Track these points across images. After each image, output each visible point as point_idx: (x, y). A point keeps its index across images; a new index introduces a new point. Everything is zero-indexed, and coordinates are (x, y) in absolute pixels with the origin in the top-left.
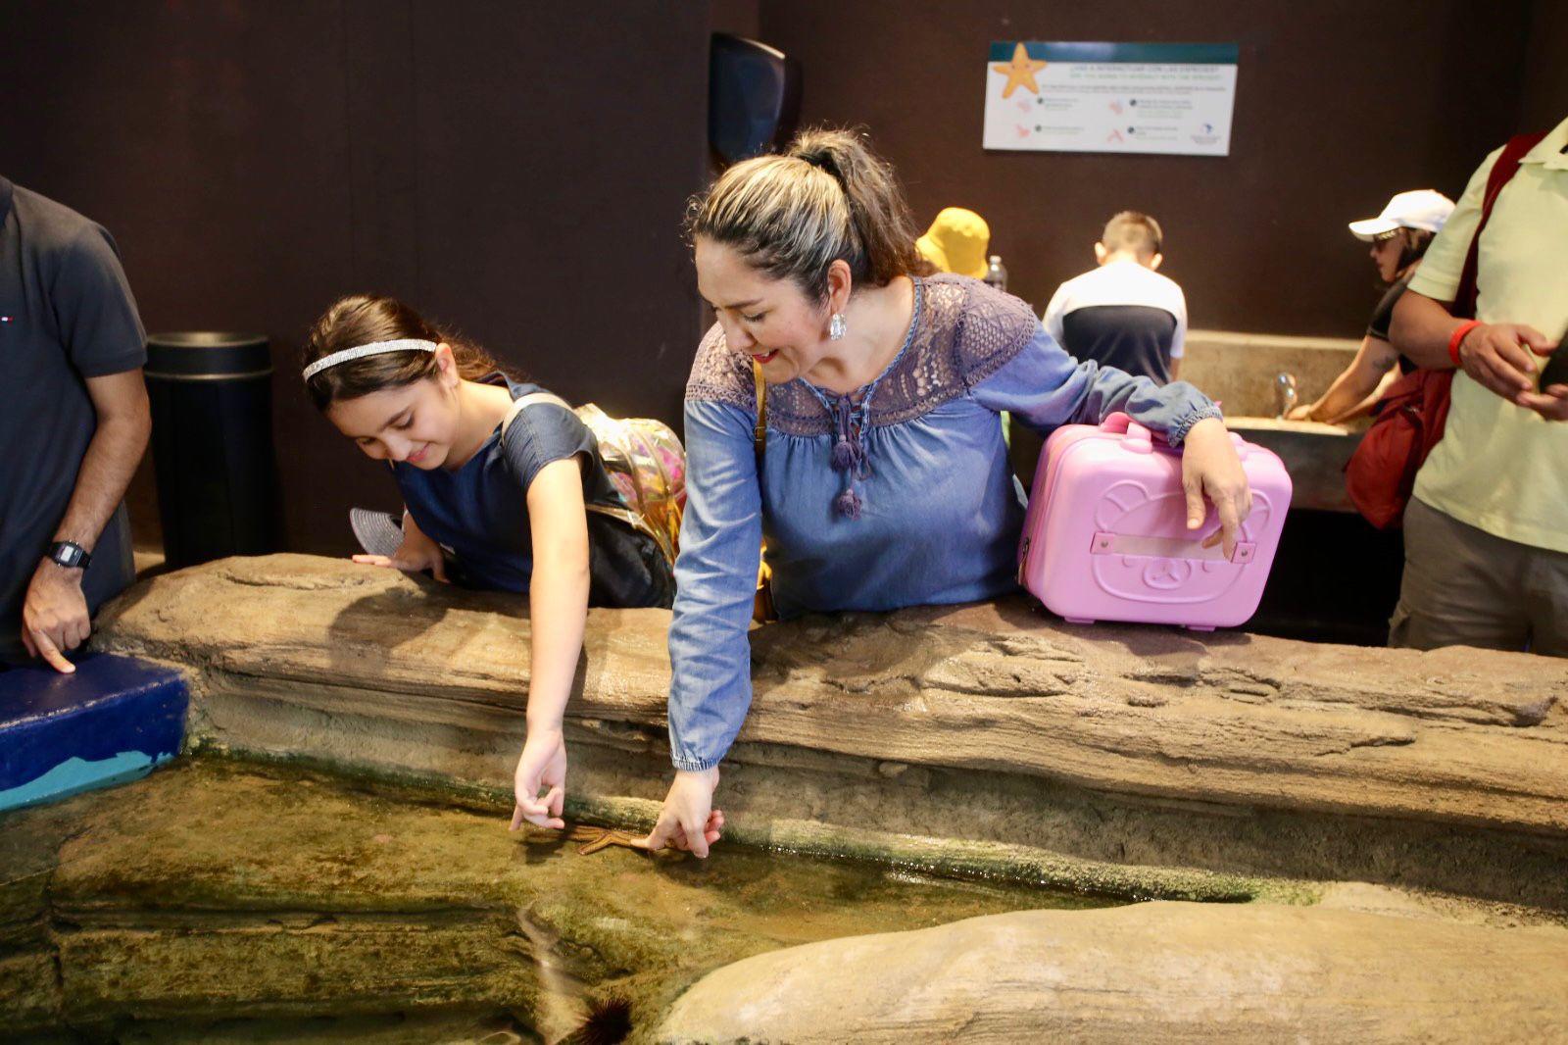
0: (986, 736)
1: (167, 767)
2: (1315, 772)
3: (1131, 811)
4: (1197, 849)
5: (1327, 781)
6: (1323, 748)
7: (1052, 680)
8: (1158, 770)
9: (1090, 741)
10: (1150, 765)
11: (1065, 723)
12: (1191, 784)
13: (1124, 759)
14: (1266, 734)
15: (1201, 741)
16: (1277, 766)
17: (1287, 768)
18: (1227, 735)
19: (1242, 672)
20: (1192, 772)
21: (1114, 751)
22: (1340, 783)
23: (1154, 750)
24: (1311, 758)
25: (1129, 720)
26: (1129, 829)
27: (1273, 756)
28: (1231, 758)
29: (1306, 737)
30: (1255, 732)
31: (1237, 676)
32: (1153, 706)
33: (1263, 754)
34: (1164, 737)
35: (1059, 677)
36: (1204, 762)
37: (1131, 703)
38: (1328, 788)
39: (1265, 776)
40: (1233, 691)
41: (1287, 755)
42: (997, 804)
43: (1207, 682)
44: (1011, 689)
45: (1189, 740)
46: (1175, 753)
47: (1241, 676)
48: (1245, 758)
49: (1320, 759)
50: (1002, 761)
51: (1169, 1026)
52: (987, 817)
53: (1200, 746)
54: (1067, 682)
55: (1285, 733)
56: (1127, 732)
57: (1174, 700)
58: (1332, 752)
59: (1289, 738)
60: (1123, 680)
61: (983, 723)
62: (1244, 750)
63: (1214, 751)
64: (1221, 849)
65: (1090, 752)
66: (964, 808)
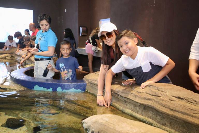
0: (150, 101)
1: (83, 92)
2: (193, 116)
3: (168, 118)
4: (176, 127)
5: (194, 118)
6: (194, 112)
7: (160, 94)
8: (169, 111)
9: (161, 104)
10: (168, 110)
11: (158, 101)
12: (173, 114)
13: (165, 108)
14: (186, 108)
15: (176, 107)
16: (186, 114)
17: (188, 115)
18: (180, 107)
19: (192, 99)
20: (173, 112)
21: (164, 106)
22: (196, 119)
23: (169, 107)
24: (192, 114)
25: (168, 102)
26: (167, 121)
27: (186, 112)
28: (179, 111)
29: (193, 110)
30: (185, 108)
31: (191, 99)
32: (173, 101)
33: (184, 111)
34: (171, 105)
35: (161, 94)
36: (175, 111)
37: (170, 100)
38: (194, 120)
39: (184, 115)
40: (189, 102)
41: (188, 112)
42: (151, 113)
43: (186, 100)
44: (155, 95)
45: (174, 107)
46: (171, 108)
47: (192, 100)
48: (181, 111)
49: (193, 114)
50: (150, 105)
51: (115, 130)
52: (151, 115)
53: (175, 108)
54: (162, 95)
55: (189, 108)
56: (167, 104)
57: (177, 101)
58: (196, 113)
59: (190, 110)
60: (171, 97)
61: (150, 99)
62: (182, 110)
63: (177, 109)
64: (179, 128)
65: (161, 106)
66: (148, 113)
